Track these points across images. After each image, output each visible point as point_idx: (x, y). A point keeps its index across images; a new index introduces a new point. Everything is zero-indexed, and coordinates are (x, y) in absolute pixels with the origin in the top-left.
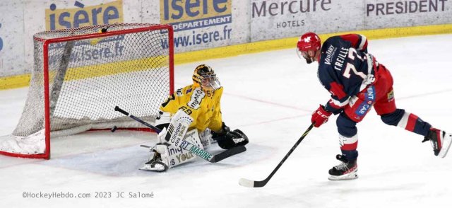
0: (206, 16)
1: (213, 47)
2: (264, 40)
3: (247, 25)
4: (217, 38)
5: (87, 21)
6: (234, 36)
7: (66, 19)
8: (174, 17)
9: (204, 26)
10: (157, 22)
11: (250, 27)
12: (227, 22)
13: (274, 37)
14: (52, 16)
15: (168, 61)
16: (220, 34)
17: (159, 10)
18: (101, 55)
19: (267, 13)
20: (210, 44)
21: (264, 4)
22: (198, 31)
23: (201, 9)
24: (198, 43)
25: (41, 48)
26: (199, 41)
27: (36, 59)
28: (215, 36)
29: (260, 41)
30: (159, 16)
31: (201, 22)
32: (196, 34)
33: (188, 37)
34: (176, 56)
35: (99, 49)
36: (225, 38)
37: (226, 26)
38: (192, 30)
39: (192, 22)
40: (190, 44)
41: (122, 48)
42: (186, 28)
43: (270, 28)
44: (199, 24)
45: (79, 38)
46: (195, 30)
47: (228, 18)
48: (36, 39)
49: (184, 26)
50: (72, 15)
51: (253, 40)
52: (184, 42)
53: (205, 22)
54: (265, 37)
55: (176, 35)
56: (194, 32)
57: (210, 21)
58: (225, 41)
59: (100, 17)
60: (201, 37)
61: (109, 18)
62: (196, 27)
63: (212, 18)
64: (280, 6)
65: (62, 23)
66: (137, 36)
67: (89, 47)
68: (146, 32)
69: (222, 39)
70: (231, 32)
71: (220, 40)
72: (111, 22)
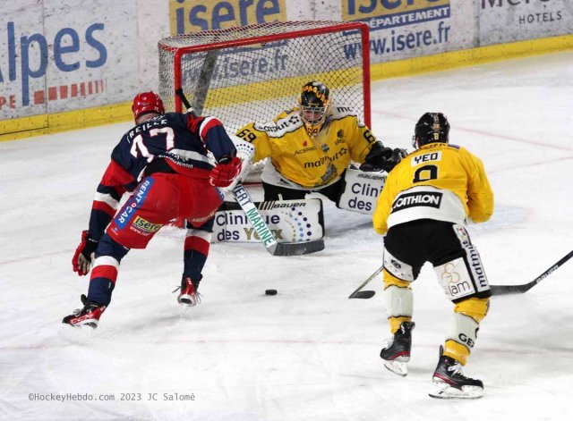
0: (411, 8)
1: (422, 54)
2: (499, 43)
3: (473, 21)
4: (428, 41)
5: (233, 18)
6: (455, 37)
7: (200, 15)
8: (363, 10)
9: (408, 23)
10: (338, 18)
11: (478, 23)
12: (443, 16)
13: (514, 39)
14: (180, 12)
15: (361, 78)
16: (433, 34)
18: (253, 69)
19: (505, 1)
20: (419, 49)
22: (399, 31)
24: (399, 49)
25: (169, 57)
27: (163, 78)
28: (425, 38)
29: (494, 44)
30: (340, 8)
31: (404, 17)
32: (396, 36)
33: (385, 40)
34: (373, 69)
35: (248, 60)
36: (440, 41)
37: (442, 23)
38: (390, 30)
39: (390, 16)
40: (388, 50)
41: (285, 56)
42: (382, 27)
43: (508, 24)
44: (401, 20)
45: (227, 45)
46: (397, 29)
47: (445, 9)
48: (162, 47)
50: (210, 9)
51: (482, 43)
52: (380, 47)
53: (411, 17)
54: (501, 38)
55: (373, 35)
56: (393, 32)
57: (418, 14)
58: (440, 46)
59: (251, 11)
60: (403, 40)
61: (265, 13)
62: (397, 25)
63: (421, 11)
65: (195, 21)
66: (312, 41)
67: (235, 57)
68: (326, 35)
69: (435, 42)
70: (449, 32)
71: (432, 44)
72: (269, 19)
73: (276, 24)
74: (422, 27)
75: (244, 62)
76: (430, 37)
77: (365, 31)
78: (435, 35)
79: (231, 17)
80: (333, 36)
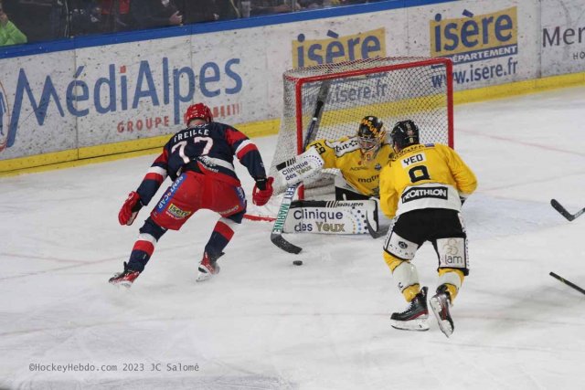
0: (486, 46)
1: (495, 83)
2: (557, 75)
3: (536, 57)
4: (499, 73)
5: (343, 54)
6: (522, 70)
7: (317, 52)
8: (447, 48)
9: (484, 58)
10: (427, 54)
11: (540, 59)
12: (512, 53)
13: (569, 71)
14: (301, 50)
15: (446, 103)
16: (504, 67)
17: (429, 40)
18: (359, 96)
19: (562, 41)
20: (492, 80)
21: (557, 30)
22: (477, 65)
23: (480, 37)
24: (476, 79)
25: (292, 86)
26: (477, 77)
27: (287, 102)
28: (497, 70)
29: (553, 75)
30: (429, 47)
31: (480, 53)
32: (474, 69)
33: (465, 72)
34: (456, 95)
35: (355, 88)
36: (510, 73)
37: (511, 58)
38: (469, 64)
39: (469, 53)
40: (468, 80)
41: (385, 85)
42: (462, 62)
43: (564, 59)
44: (478, 56)
45: (339, 76)
46: (474, 63)
47: (514, 48)
48: (287, 78)
49: (460, 58)
50: (325, 47)
51: (543, 75)
52: (461, 78)
53: (486, 54)
54: (558, 71)
55: (456, 69)
56: (472, 66)
57: (492, 52)
58: (510, 77)
59: (358, 49)
60: (480, 72)
61: (369, 51)
62: (474, 60)
63: (494, 49)
64: (577, 32)
65: (313, 57)
66: (407, 73)
67: (345, 86)
68: (418, 68)
69: (505, 74)
70: (516, 66)
71: (503, 76)
72: (372, 55)
73: (378, 59)
74: (494, 62)
75: (352, 90)
76: (501, 70)
77: (449, 65)
78: (505, 68)
79: (342, 53)
80: (423, 69)
